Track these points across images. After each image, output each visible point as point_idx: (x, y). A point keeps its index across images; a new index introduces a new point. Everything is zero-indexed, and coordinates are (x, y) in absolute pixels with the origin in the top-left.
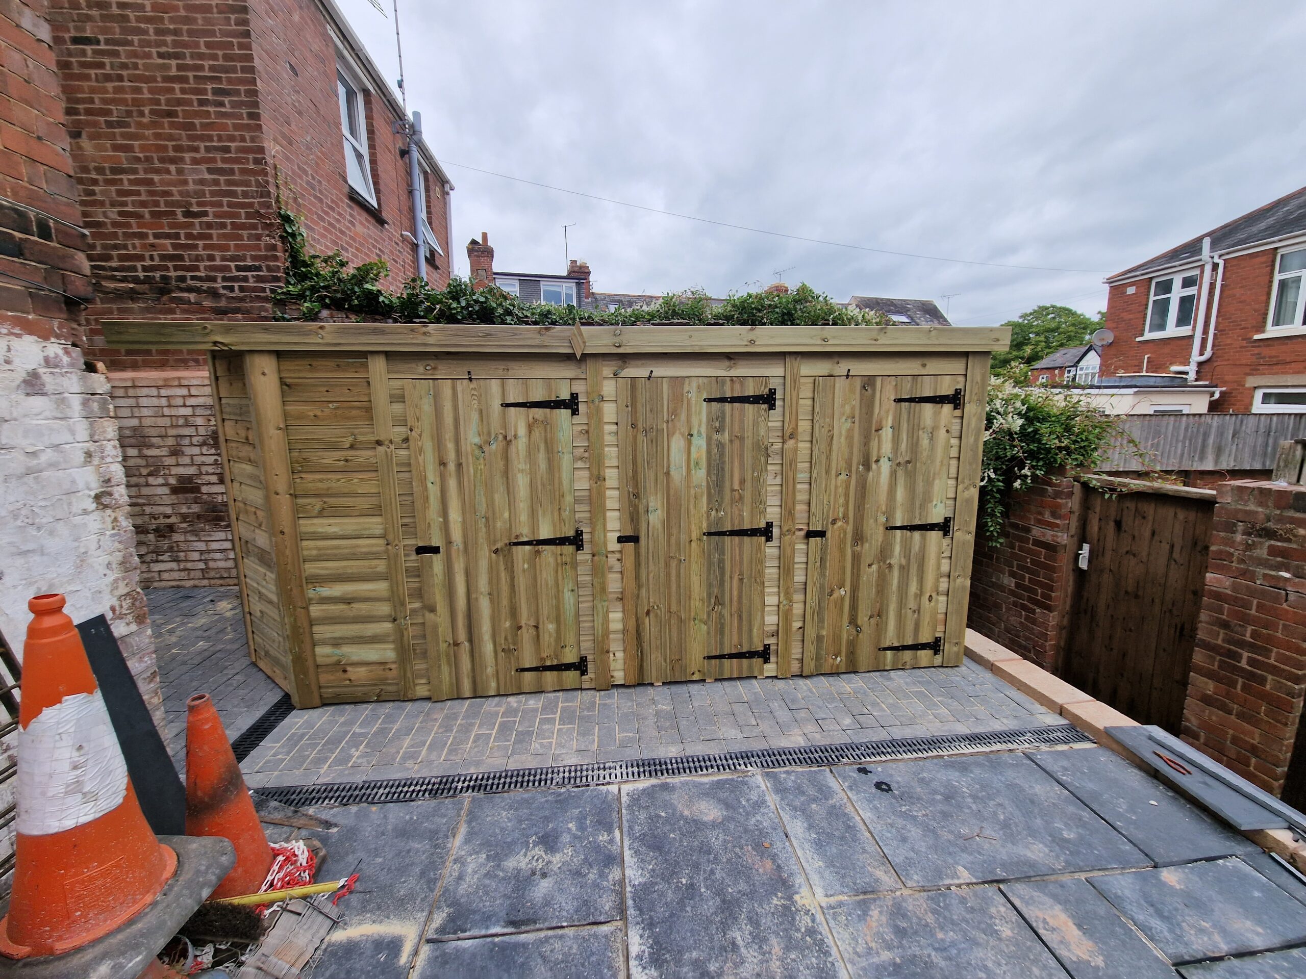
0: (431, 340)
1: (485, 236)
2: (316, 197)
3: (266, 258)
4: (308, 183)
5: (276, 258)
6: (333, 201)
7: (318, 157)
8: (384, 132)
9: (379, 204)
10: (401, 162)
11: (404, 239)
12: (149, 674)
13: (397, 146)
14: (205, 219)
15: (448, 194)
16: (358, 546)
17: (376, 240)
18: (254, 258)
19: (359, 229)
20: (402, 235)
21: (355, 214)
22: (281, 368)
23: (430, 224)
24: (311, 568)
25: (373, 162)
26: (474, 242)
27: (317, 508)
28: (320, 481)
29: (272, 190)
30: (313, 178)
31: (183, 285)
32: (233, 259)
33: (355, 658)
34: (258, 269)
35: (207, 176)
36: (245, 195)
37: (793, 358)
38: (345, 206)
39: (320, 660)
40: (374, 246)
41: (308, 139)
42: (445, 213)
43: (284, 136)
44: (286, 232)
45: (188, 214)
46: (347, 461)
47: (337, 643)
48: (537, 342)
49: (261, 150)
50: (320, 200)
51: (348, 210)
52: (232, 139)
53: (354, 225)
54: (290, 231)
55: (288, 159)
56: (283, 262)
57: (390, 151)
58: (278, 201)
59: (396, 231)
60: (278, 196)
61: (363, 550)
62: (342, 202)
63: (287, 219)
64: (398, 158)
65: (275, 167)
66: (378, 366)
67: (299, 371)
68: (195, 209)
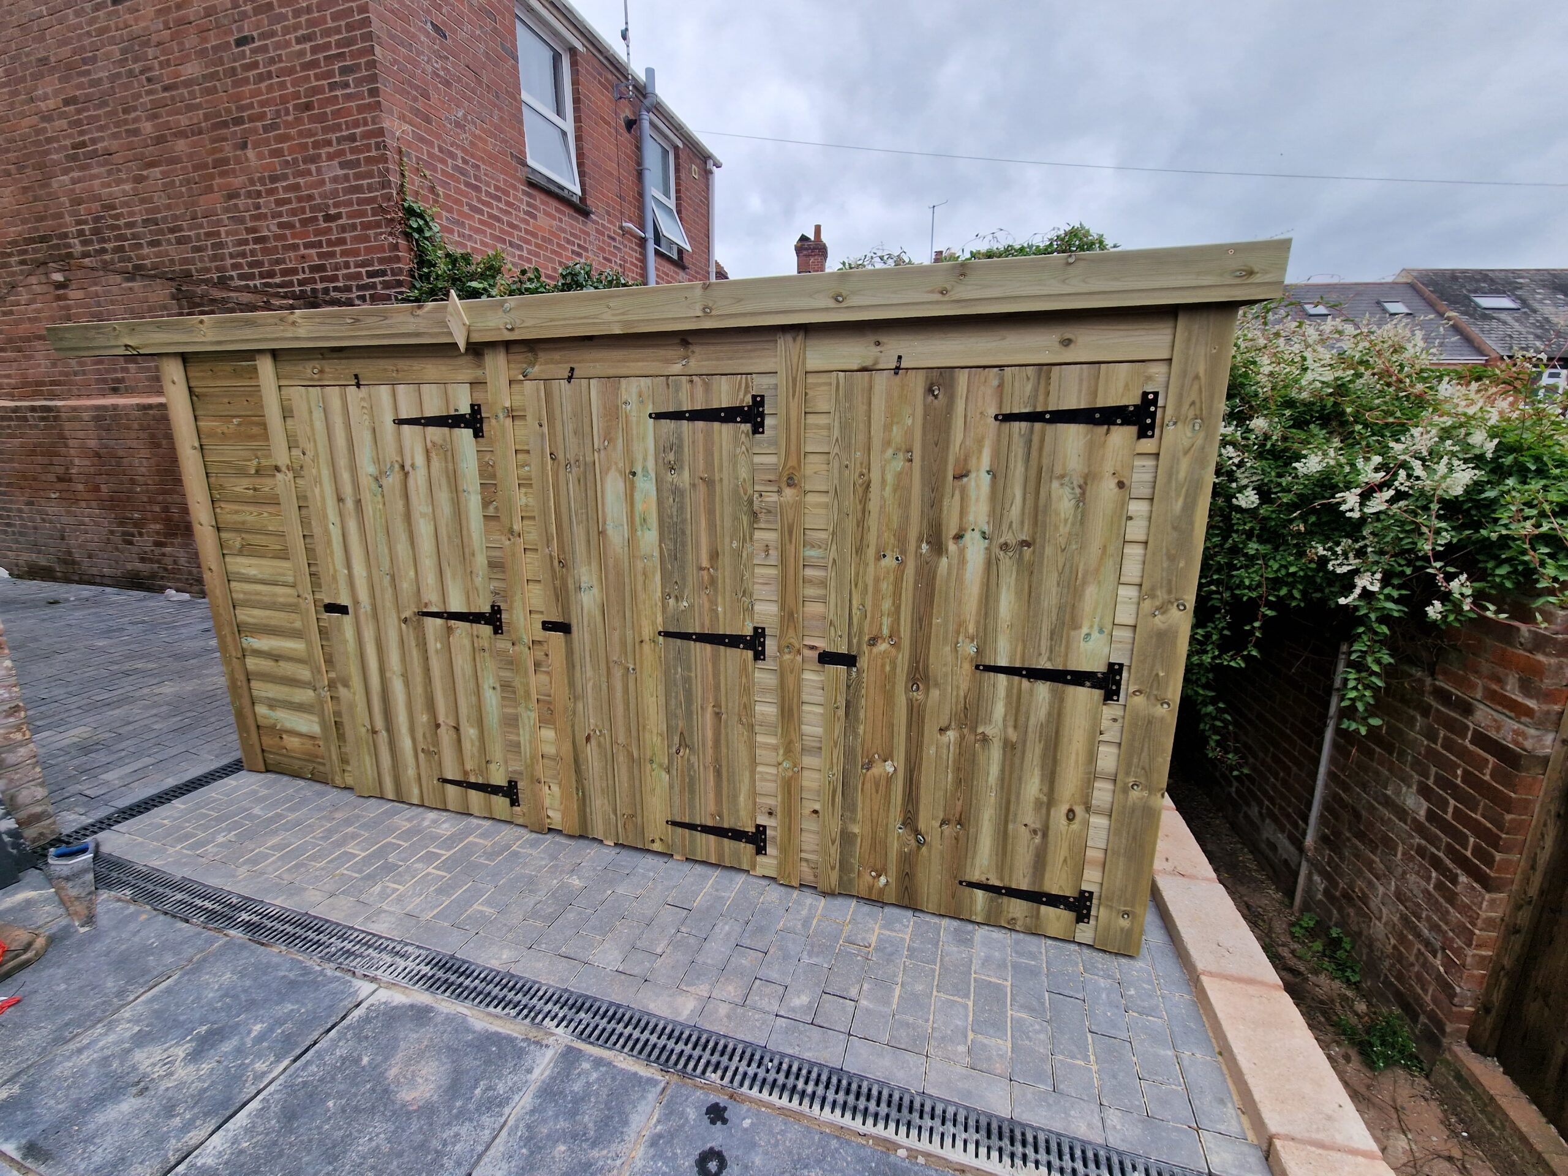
0: (302, 332)
1: (818, 229)
3: (390, 260)
6: (497, 188)
8: (599, 99)
9: (583, 190)
10: (627, 135)
11: (625, 232)
13: (622, 116)
14: (340, 222)
15: (711, 172)
16: (275, 595)
17: (572, 234)
18: (381, 261)
19: (543, 221)
20: (621, 228)
21: (538, 203)
24: (245, 615)
26: (804, 238)
27: (238, 545)
28: (236, 512)
29: (394, 179)
33: (288, 725)
34: (383, 273)
35: (341, 172)
36: (370, 188)
37: (789, 338)
38: (520, 195)
40: (568, 242)
42: (707, 199)
43: (417, 112)
44: (411, 227)
45: (328, 218)
46: (255, 489)
47: (273, 704)
48: (411, 328)
49: (381, 132)
51: (525, 198)
52: (356, 124)
53: (534, 217)
54: (415, 226)
55: (422, 139)
56: (406, 262)
57: (608, 124)
58: (401, 189)
59: (609, 222)
60: (402, 185)
61: (281, 600)
62: (515, 188)
63: (411, 212)
64: (623, 130)
65: (400, 152)
66: (266, 367)
68: (332, 211)
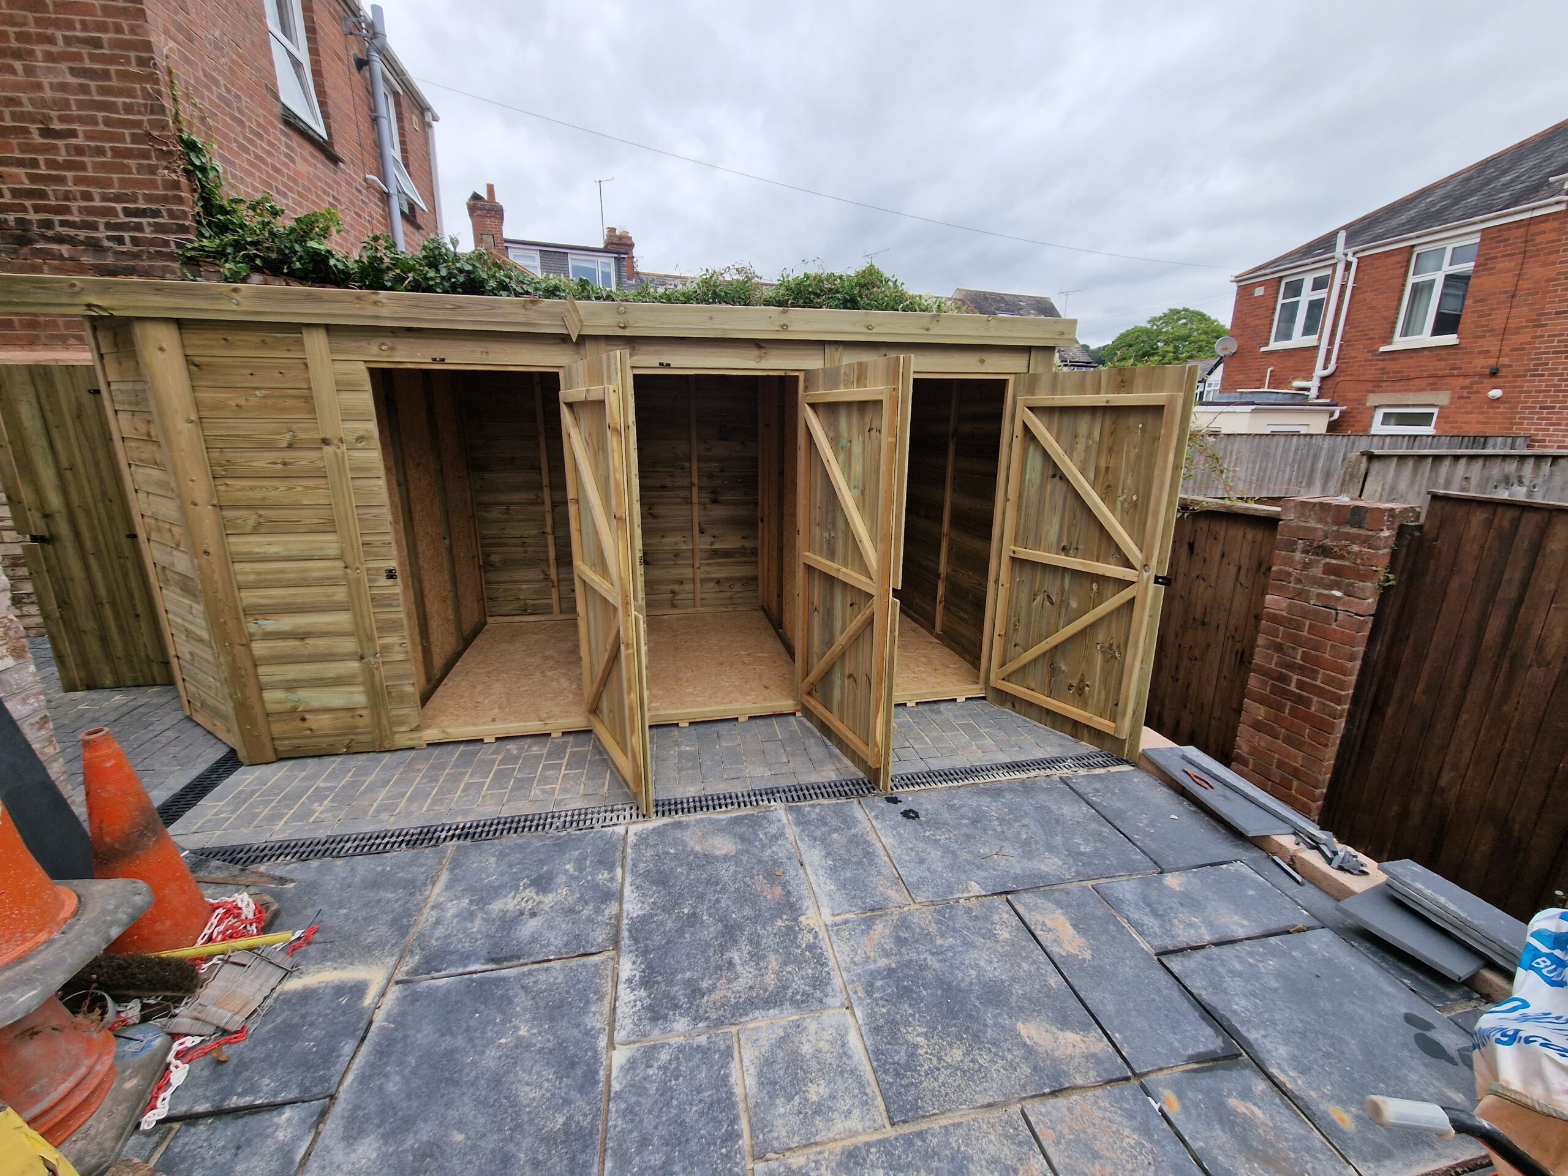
0: (384, 312)
1: (491, 189)
2: (233, 118)
3: (165, 199)
4: (220, 97)
5: (180, 200)
6: (259, 125)
7: (233, 61)
8: (330, 31)
9: (329, 134)
10: (358, 76)
11: (369, 185)
12: (37, 719)
13: (352, 53)
14: (73, 141)
15: (430, 126)
16: (306, 570)
17: (327, 184)
18: (149, 199)
19: (302, 167)
20: (365, 180)
21: (294, 145)
22: (186, 342)
23: (407, 166)
24: (249, 597)
25: (317, 73)
26: (476, 197)
27: (251, 523)
28: (252, 488)
29: (167, 103)
30: (228, 91)
31: (50, 233)
32: (117, 199)
33: (315, 704)
34: (156, 214)
35: (71, 80)
36: (129, 109)
37: (833, 348)
38: (278, 133)
39: (270, 707)
40: (325, 192)
41: (217, 34)
42: (428, 153)
43: (180, 28)
44: (193, 164)
45: (46, 132)
46: (285, 464)
47: (290, 686)
48: (521, 319)
49: (148, 46)
50: (241, 123)
51: (283, 139)
52: (102, 27)
53: (293, 161)
54: (198, 163)
55: (187, 60)
56: (191, 206)
57: (340, 59)
58: (176, 119)
59: (356, 172)
60: (177, 113)
61: (316, 574)
62: (275, 128)
63: (191, 146)
64: (354, 70)
65: (170, 72)
66: (316, 344)
67: (211, 347)
68: (57, 126)
